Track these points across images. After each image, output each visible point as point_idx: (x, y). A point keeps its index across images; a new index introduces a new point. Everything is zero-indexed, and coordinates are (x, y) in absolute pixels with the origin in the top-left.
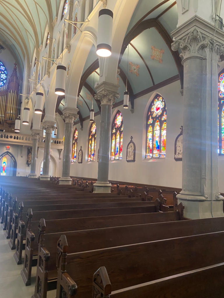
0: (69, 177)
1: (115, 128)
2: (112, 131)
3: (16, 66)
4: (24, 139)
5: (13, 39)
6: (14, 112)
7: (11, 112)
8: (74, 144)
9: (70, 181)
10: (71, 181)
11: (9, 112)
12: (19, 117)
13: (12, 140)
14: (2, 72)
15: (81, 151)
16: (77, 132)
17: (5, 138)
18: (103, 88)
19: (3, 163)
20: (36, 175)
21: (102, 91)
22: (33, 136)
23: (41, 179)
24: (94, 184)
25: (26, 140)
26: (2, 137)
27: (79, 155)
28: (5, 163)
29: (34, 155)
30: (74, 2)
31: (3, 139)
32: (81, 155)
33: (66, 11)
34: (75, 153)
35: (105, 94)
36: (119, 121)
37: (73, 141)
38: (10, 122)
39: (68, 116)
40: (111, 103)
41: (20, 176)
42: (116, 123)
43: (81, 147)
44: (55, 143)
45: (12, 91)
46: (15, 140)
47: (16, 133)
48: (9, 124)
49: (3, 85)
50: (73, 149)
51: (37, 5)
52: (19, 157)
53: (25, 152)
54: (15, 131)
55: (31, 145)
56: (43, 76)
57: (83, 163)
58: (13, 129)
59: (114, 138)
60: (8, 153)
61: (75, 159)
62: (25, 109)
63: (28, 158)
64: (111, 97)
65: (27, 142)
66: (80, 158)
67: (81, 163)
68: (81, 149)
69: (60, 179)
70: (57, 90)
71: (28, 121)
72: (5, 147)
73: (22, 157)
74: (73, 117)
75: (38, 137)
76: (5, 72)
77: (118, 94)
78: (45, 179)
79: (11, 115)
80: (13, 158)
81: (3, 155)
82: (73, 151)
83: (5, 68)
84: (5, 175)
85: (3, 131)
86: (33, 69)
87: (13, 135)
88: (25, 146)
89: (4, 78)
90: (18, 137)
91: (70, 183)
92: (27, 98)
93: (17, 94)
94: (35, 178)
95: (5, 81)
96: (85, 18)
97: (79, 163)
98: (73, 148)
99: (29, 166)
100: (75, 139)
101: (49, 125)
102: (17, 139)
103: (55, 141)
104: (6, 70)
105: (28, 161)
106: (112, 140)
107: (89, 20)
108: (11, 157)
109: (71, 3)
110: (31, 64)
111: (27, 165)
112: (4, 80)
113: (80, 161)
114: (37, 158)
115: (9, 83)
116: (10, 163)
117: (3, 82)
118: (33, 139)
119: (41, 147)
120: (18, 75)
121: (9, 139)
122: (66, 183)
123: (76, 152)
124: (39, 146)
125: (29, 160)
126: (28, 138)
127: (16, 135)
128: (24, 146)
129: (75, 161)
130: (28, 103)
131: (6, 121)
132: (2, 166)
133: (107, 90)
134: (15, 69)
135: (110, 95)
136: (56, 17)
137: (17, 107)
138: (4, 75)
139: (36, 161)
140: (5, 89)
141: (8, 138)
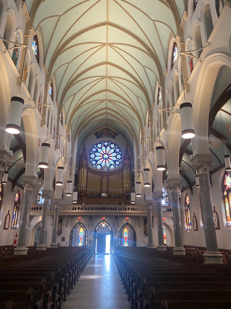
0: (182, 247)
1: (226, 190)
2: (223, 194)
3: (128, 147)
4: (140, 210)
5: (123, 126)
6: (129, 186)
7: (126, 185)
8: (187, 210)
9: (183, 251)
10: (185, 251)
11: (125, 186)
12: (134, 190)
13: (130, 211)
14: (118, 153)
15: (194, 218)
16: (188, 198)
17: (124, 210)
18: (197, 160)
19: (125, 234)
20: (154, 245)
21: (196, 163)
22: (146, 206)
23: (158, 250)
24: (204, 254)
25: (142, 210)
26: (122, 210)
27: (194, 221)
28: (126, 234)
29: (150, 225)
30: (165, 91)
31: (123, 211)
32: (196, 222)
33: (160, 97)
34: (190, 220)
35: (200, 165)
36: (228, 182)
37: (186, 208)
38: (127, 195)
39: (173, 187)
40: (207, 172)
41: (140, 246)
42: (225, 184)
43: (194, 213)
44: (168, 211)
45: (126, 168)
46: (132, 211)
47: (133, 204)
48: (126, 197)
49: (119, 163)
50: (187, 216)
51: (138, 97)
52: (138, 227)
53: (142, 222)
54: (132, 203)
55: (146, 215)
56: (149, 152)
57: (198, 230)
58: (130, 201)
59: (227, 201)
60: (127, 224)
61: (190, 226)
62: (137, 183)
63: (145, 228)
64: (206, 167)
65: (143, 212)
66: (195, 225)
67: (197, 230)
68: (194, 215)
69: (173, 249)
70: (159, 167)
71: (141, 193)
72: (125, 219)
73: (140, 227)
74: (177, 187)
75: (151, 207)
76: (120, 153)
77: (213, 162)
78: (161, 250)
79: (127, 188)
80: (132, 229)
81: (124, 227)
82: (188, 218)
83: (120, 150)
84: (127, 246)
85: (122, 204)
86: (141, 146)
87: (130, 207)
88: (142, 216)
89: (119, 158)
90: (134, 209)
91: (184, 253)
92: (138, 172)
93: (131, 170)
94: (153, 248)
95: (120, 161)
96: (175, 103)
97: (195, 230)
98: (187, 214)
99: (147, 236)
100: (187, 205)
101: (158, 195)
102: (134, 210)
103: (168, 209)
104: (120, 151)
105: (145, 231)
106: (226, 203)
107: (178, 104)
108: (131, 228)
109: (164, 92)
110: (138, 142)
111: (145, 235)
112: (119, 159)
113: (195, 228)
114: (153, 227)
115: (123, 162)
116: (130, 233)
117: (119, 161)
118: (147, 209)
119: (155, 216)
120: (130, 153)
121: (128, 211)
122: (179, 254)
123: (190, 218)
124: (153, 215)
125: (147, 230)
126: (143, 208)
127: (133, 207)
128: (140, 216)
129: (190, 229)
130: (139, 176)
131: (124, 194)
132: (124, 237)
133: (202, 161)
134: (127, 149)
135: (204, 165)
136: (153, 104)
137: (131, 182)
138: (119, 155)
139: (152, 230)
140: (120, 167)
141: (126, 210)
